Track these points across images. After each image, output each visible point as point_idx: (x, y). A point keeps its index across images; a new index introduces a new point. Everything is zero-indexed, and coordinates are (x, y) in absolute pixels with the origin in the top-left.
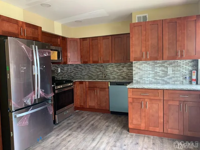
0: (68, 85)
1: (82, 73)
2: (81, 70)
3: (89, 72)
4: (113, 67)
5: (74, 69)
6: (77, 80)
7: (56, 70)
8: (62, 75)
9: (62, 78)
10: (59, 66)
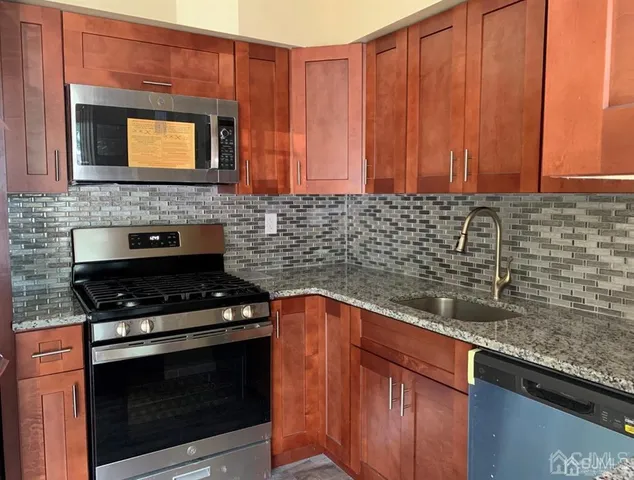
0: (220, 315)
1: (395, 245)
2: (386, 226)
3: (425, 245)
4: (570, 221)
5: (363, 218)
6: (313, 290)
7: (251, 224)
8: (291, 246)
9: (287, 262)
10: (272, 203)
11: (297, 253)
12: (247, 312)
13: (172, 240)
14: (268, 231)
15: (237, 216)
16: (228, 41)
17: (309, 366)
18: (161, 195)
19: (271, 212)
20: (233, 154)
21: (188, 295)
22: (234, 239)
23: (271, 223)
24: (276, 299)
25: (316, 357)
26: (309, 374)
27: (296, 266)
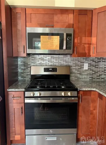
7: (79, 66)
8: (92, 74)
9: (91, 79)
10: (87, 60)
11: (95, 76)
12: (69, 94)
13: (55, 70)
14: (85, 69)
15: (75, 64)
16: (72, 10)
17: (92, 113)
18: (54, 58)
19: (86, 63)
20: (71, 45)
21: (52, 86)
22: (74, 71)
23: (86, 66)
24: (80, 91)
25: (94, 111)
26: (91, 116)
27: (94, 80)
